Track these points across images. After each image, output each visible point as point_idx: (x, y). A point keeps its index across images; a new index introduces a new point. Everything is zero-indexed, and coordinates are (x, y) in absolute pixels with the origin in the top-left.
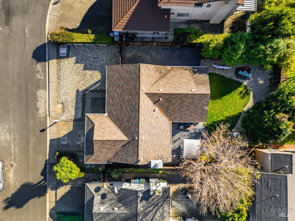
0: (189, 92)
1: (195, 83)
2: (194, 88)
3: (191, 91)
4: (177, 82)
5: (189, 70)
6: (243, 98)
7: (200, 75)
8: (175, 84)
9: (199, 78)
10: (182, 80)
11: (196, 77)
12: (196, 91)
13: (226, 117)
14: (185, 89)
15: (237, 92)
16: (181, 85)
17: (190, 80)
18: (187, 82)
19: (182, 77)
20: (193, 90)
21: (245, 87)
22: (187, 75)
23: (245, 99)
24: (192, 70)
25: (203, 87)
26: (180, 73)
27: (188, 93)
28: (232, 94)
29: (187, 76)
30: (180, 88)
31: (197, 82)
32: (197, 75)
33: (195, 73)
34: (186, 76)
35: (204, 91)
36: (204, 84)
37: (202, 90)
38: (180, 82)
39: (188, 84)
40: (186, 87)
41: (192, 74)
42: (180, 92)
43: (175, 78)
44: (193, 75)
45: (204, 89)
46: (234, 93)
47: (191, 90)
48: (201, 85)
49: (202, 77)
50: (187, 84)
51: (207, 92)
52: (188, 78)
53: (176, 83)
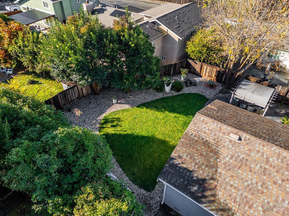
0: (249, 139)
1: (216, 153)
2: (231, 141)
3: (240, 139)
4: (275, 183)
5: (213, 201)
6: (119, 119)
7: (191, 166)
8: (283, 180)
9: (199, 159)
10: (254, 182)
11: (207, 166)
12: (229, 133)
13: (163, 112)
14: (258, 152)
15: (120, 129)
16: (265, 169)
17: (228, 167)
18: (239, 168)
19: (250, 189)
20: (235, 138)
21: (100, 129)
22: (229, 188)
23: (116, 116)
24: (205, 197)
25: (205, 133)
26: (250, 207)
27: (253, 138)
28: (129, 132)
29: (231, 186)
30: (271, 160)
31: (211, 151)
32: (200, 174)
33: (202, 182)
34: (235, 188)
35: (208, 124)
36: (196, 139)
37: (211, 128)
38: (265, 178)
39: (241, 160)
40: (253, 154)
41: (212, 181)
42: (277, 151)
43: (276, 201)
44: (212, 179)
45: (205, 127)
46: (126, 131)
47: (239, 142)
48: (206, 141)
49: (191, 158)
50: (244, 161)
51: (202, 119)
52: (232, 177)
53: (280, 182)
